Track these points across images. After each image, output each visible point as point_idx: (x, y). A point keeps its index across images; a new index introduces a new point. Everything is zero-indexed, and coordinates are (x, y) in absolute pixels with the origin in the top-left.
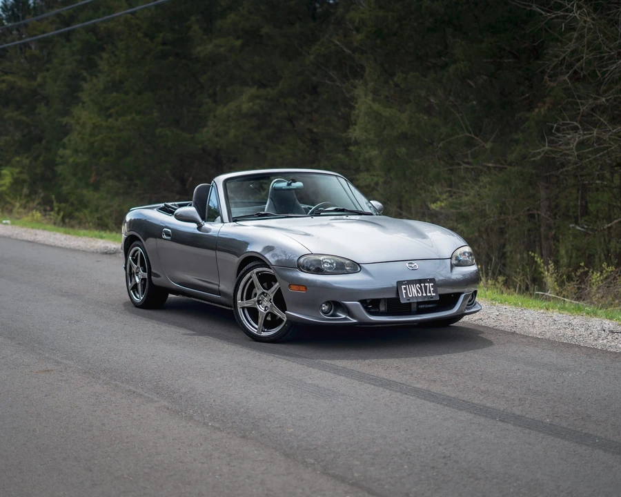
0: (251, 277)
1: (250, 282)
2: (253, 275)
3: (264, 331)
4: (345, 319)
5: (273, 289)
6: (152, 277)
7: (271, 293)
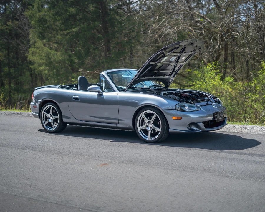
0: (142, 116)
1: (142, 118)
2: (142, 115)
3: (151, 138)
4: (197, 130)
5: (152, 119)
6: (63, 119)
7: (152, 121)
